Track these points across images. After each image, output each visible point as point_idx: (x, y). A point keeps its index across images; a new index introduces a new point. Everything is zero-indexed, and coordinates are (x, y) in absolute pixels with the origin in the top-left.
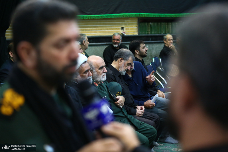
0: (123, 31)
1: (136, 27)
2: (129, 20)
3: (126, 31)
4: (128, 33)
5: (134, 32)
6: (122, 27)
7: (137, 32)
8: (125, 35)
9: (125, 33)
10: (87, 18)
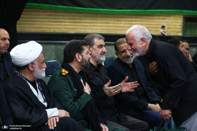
0: (164, 30)
1: (181, 26)
2: (172, 18)
3: (168, 30)
4: (170, 33)
5: (178, 32)
6: (162, 25)
7: (182, 33)
8: (166, 34)
9: (166, 33)
10: (117, 13)
